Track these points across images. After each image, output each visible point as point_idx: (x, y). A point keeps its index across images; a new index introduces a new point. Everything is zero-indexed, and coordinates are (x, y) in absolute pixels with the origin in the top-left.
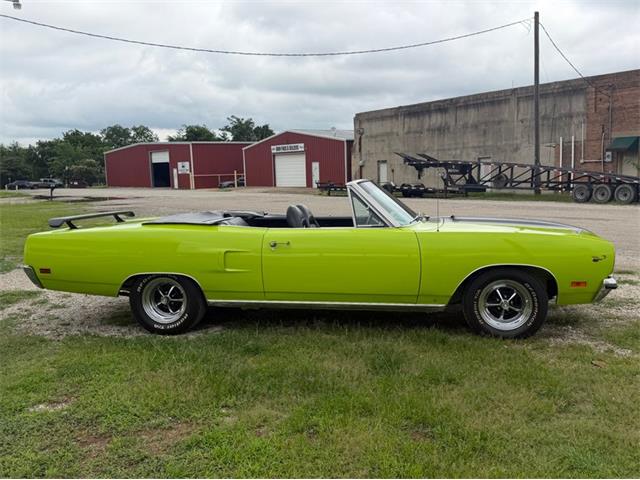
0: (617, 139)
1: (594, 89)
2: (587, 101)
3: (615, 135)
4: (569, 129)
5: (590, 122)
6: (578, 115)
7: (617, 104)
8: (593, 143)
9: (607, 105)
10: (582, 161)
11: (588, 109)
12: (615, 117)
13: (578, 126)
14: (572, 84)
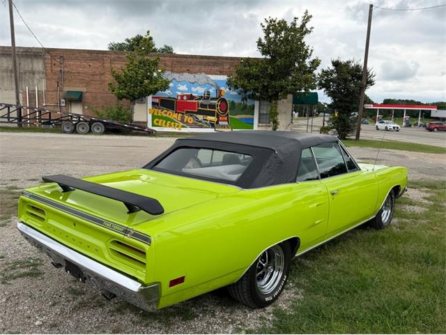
0: (68, 92)
1: (50, 57)
2: (45, 63)
3: (66, 89)
4: (33, 81)
5: (48, 79)
6: (39, 72)
7: (66, 69)
8: (51, 93)
9: (59, 69)
10: (44, 105)
11: (46, 70)
12: (65, 77)
13: (39, 81)
14: (33, 50)
